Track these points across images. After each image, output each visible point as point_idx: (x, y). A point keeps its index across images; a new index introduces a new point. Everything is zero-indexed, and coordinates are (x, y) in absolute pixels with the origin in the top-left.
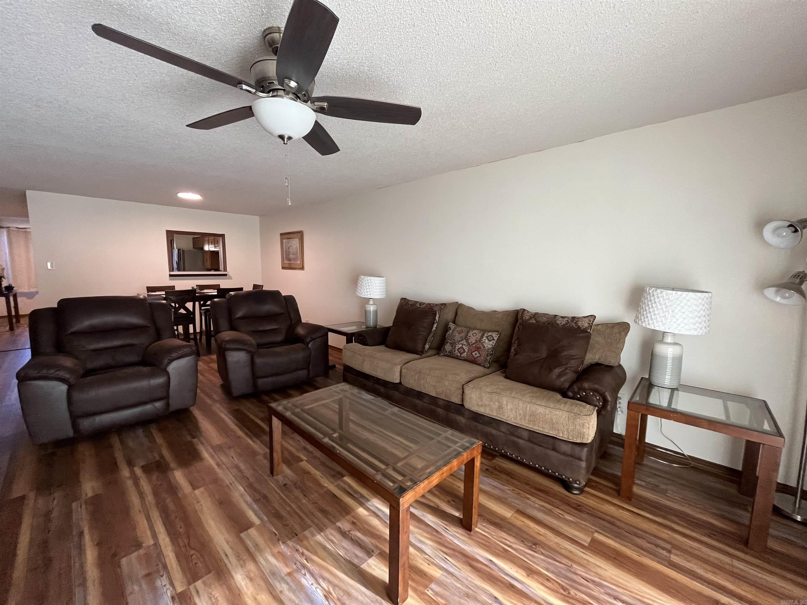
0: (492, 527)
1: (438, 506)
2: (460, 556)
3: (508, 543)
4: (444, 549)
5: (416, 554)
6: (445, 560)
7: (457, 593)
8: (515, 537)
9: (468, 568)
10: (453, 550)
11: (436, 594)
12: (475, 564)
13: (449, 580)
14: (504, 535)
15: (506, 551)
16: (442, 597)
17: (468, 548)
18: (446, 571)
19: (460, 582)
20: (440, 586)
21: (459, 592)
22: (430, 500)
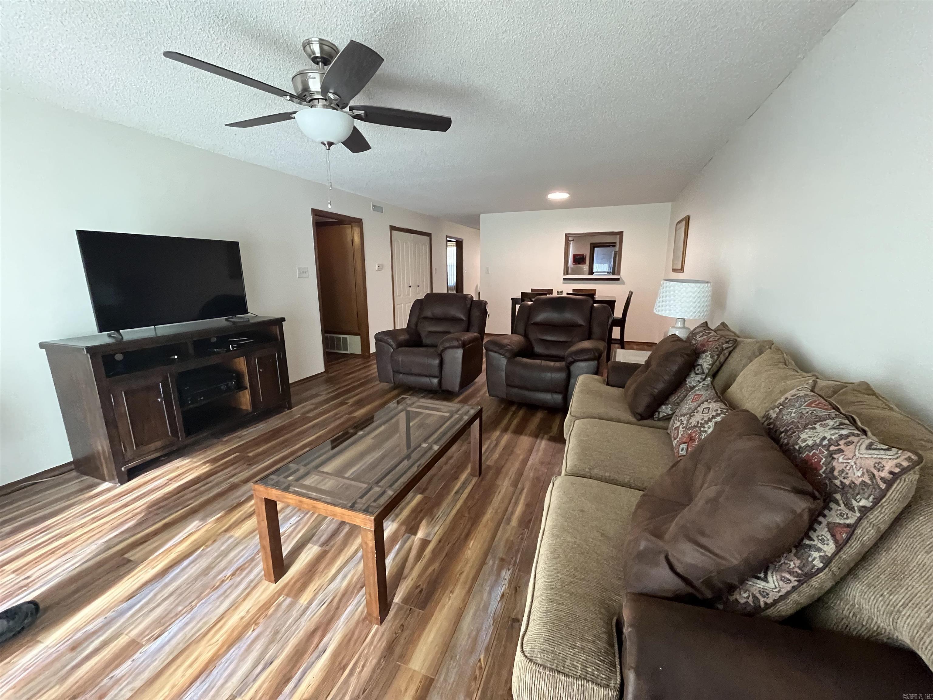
0: (383, 644)
1: (405, 578)
2: (328, 616)
3: (358, 670)
4: (337, 599)
5: (328, 577)
6: (322, 603)
7: (279, 622)
8: (371, 678)
9: (312, 627)
10: (337, 608)
11: (279, 605)
12: (318, 634)
13: (295, 613)
14: (372, 662)
15: (344, 668)
16: (276, 610)
17: (341, 623)
18: (307, 608)
19: (293, 623)
20: (288, 606)
21: (280, 625)
22: (412, 569)
